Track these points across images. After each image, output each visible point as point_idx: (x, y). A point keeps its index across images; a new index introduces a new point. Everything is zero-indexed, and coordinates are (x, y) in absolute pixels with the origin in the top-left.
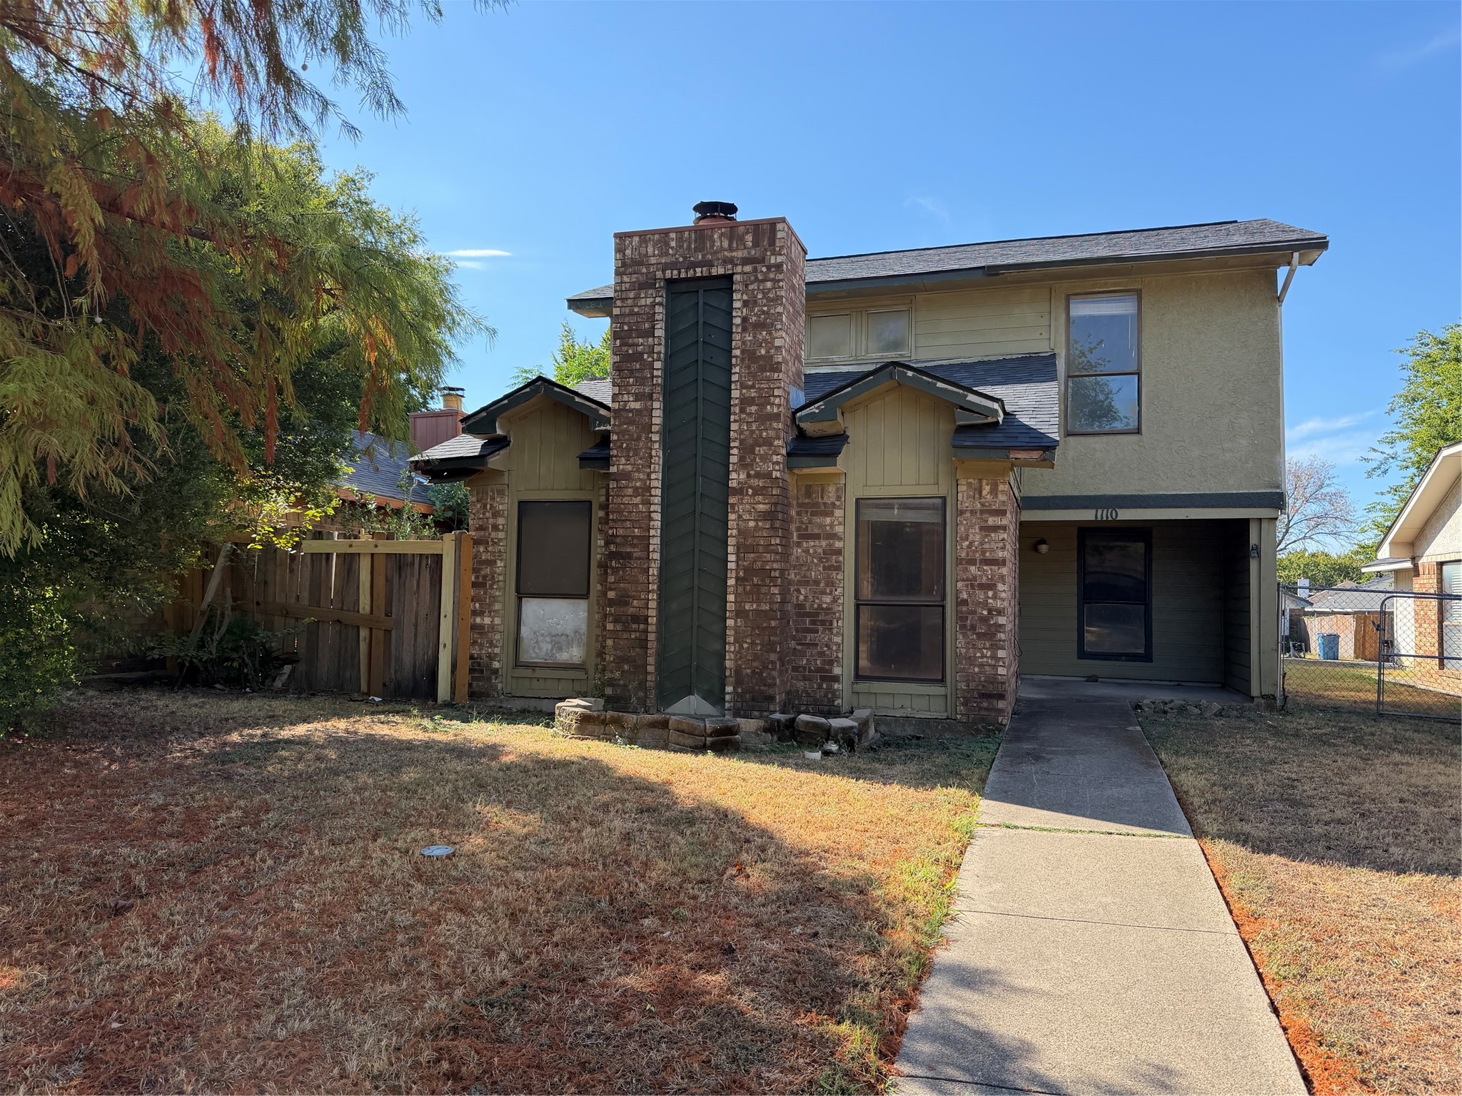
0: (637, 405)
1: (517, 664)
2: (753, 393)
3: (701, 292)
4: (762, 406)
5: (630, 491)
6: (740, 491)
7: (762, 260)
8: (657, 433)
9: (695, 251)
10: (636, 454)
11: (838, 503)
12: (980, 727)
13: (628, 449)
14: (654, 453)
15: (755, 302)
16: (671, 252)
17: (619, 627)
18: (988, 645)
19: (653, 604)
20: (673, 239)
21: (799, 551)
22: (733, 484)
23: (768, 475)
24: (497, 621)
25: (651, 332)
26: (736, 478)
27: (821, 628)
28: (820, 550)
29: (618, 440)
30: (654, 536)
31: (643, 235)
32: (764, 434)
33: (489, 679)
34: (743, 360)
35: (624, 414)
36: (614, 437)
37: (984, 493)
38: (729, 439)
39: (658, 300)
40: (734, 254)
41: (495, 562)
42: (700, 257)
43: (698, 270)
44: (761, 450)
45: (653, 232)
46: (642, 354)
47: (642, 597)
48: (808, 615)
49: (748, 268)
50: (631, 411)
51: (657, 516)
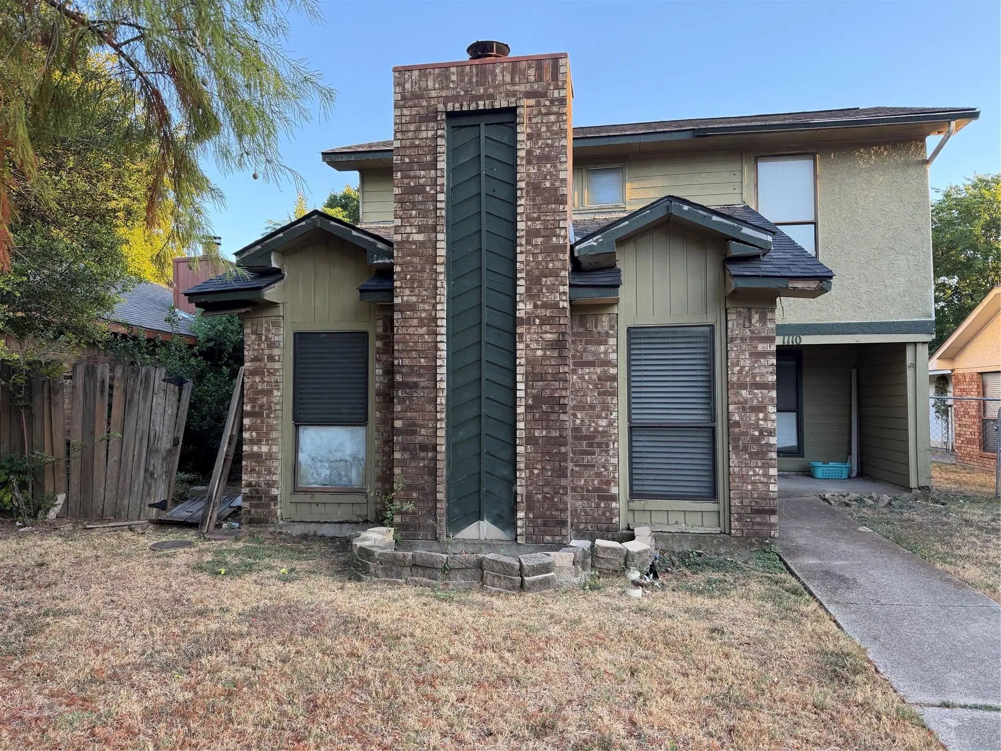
0: (420, 237)
1: (296, 490)
2: (538, 225)
3: (482, 125)
4: (548, 237)
5: (415, 322)
6: (529, 321)
7: (544, 95)
8: (442, 264)
9: (477, 85)
10: (421, 286)
11: (611, 332)
12: (753, 540)
13: (412, 280)
14: (439, 284)
15: (539, 136)
16: (452, 85)
17: (407, 456)
18: (760, 464)
19: (441, 433)
20: (454, 74)
21: (575, 377)
22: (520, 314)
23: (555, 306)
24: (275, 449)
25: (434, 165)
26: (523, 308)
27: (597, 450)
28: (595, 377)
29: (402, 271)
30: (441, 366)
31: (422, 69)
32: (551, 265)
33: (268, 506)
34: (528, 192)
35: (407, 246)
36: (397, 269)
37: (754, 321)
38: (515, 271)
39: (440, 132)
40: (517, 88)
41: (271, 391)
42: (482, 91)
43: (481, 103)
44: (548, 281)
45: (434, 67)
46: (423, 186)
47: (430, 425)
48: (585, 438)
49: (532, 102)
50: (414, 242)
51: (443, 346)
